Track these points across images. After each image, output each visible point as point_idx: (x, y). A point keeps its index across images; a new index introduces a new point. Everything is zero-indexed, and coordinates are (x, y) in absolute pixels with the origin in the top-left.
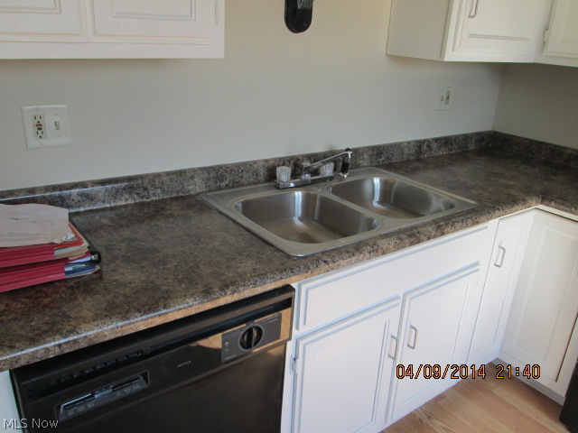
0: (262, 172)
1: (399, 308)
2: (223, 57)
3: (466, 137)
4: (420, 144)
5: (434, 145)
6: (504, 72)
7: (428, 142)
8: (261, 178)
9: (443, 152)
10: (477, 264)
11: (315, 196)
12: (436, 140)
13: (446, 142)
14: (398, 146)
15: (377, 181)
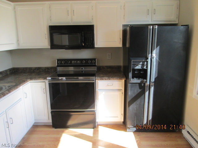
1: (5, 114)
10: (21, 99)
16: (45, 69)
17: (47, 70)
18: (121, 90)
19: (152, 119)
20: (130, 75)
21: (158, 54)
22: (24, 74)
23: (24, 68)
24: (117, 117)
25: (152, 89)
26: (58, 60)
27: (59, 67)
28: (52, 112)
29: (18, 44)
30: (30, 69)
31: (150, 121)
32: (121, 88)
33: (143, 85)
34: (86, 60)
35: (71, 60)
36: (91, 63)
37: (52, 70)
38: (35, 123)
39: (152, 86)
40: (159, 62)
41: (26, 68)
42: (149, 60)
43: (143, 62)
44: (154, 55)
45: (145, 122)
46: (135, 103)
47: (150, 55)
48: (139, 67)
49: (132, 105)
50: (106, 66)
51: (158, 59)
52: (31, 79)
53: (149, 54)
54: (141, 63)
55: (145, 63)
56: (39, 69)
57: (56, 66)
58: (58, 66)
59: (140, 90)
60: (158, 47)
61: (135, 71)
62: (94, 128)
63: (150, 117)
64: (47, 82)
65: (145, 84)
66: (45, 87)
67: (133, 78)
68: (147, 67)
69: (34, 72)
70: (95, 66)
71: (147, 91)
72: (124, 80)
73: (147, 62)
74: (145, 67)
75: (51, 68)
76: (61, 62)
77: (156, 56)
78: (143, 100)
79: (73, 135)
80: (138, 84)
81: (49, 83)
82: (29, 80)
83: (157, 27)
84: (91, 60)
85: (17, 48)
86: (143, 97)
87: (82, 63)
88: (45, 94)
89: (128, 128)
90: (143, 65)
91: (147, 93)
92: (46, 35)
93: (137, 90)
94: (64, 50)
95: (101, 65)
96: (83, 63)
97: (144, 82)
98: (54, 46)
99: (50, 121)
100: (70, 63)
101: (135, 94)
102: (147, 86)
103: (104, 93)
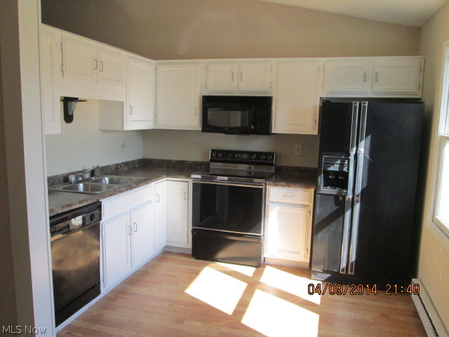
0: (62, 179)
1: (129, 215)
2: (60, 133)
3: (134, 162)
4: (117, 165)
5: (122, 165)
6: (143, 133)
7: (120, 164)
8: (62, 181)
9: (126, 168)
10: (150, 201)
11: (88, 185)
12: (123, 163)
13: (126, 164)
14: (109, 166)
15: (107, 179)
16: (191, 165)
17: (194, 166)
18: (308, 206)
19: (356, 260)
20: (321, 180)
21: (368, 148)
22: (159, 169)
23: (159, 160)
24: (299, 253)
25: (357, 207)
26: (213, 151)
27: (214, 163)
28: (193, 231)
29: (156, 122)
30: (169, 162)
31: (352, 263)
32: (307, 203)
33: (341, 198)
34: (259, 154)
35: (234, 152)
36: (266, 159)
37: (203, 167)
38: (166, 247)
39: (357, 202)
40: (370, 162)
41: (163, 160)
42: (352, 158)
43: (343, 161)
44: (362, 150)
45: (343, 265)
46: (326, 229)
47: (354, 149)
48: (335, 168)
49: (322, 231)
50: (292, 167)
51: (368, 157)
52: (168, 176)
53: (352, 147)
54: (339, 162)
55: (346, 162)
56: (182, 163)
57: (208, 161)
58: (211, 161)
59: (337, 207)
60: (369, 137)
61: (330, 174)
62: (257, 267)
63: (353, 258)
64: (191, 182)
65: (344, 197)
66: (186, 191)
67: (325, 185)
68: (348, 169)
69: (174, 167)
70: (272, 164)
71: (347, 210)
72: (313, 190)
73: (349, 160)
74: (345, 169)
75: (202, 163)
76: (217, 155)
77: (365, 151)
78: (341, 227)
79: (220, 271)
80: (333, 197)
81: (193, 184)
82: (164, 176)
83: (367, 105)
84: (267, 154)
85: (153, 128)
86: (342, 221)
87: (250, 158)
88: (186, 201)
89: (314, 272)
90: (342, 165)
91: (348, 214)
92: (198, 110)
93: (331, 207)
94: (223, 135)
95: (284, 165)
96: (252, 159)
97: (343, 194)
98: (207, 127)
99: (190, 246)
100: (231, 158)
101: (328, 214)
102: (348, 201)
103: (278, 208)
